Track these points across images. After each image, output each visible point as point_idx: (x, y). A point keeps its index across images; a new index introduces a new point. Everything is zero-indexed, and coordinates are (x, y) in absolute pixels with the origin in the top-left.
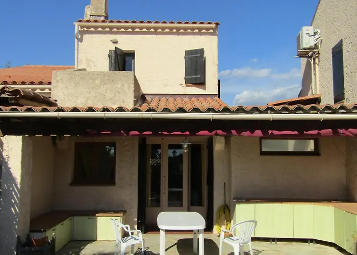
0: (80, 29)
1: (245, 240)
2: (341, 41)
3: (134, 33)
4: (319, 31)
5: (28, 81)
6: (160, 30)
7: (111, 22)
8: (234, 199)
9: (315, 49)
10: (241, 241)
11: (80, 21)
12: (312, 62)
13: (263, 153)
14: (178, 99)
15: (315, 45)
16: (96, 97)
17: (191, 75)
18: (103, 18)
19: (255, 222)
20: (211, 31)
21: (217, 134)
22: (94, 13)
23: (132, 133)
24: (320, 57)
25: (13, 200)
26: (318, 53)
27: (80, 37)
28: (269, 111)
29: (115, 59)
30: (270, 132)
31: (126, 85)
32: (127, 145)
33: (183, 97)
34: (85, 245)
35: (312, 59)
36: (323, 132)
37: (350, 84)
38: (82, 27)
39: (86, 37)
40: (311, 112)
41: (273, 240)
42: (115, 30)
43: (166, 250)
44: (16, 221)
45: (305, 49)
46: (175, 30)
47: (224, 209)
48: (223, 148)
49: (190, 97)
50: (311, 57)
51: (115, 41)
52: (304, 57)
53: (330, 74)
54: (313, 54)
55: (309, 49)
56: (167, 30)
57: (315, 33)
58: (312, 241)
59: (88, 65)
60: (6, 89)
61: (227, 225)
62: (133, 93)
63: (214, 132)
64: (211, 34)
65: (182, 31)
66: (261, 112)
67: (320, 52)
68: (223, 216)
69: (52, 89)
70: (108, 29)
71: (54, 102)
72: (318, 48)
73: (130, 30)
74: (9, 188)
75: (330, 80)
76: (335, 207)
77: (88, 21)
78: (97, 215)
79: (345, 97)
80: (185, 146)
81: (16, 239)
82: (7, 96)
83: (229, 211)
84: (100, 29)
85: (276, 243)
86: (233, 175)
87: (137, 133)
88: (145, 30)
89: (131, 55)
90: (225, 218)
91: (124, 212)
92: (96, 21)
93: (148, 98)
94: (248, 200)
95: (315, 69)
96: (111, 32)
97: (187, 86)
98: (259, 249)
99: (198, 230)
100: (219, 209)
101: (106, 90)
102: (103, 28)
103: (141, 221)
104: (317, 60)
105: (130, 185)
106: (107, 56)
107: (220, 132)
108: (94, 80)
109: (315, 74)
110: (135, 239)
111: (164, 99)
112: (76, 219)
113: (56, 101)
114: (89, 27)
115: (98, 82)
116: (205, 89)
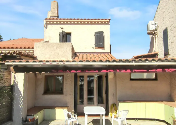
0: (46, 23)
1: (123, 119)
2: (167, 28)
3: (71, 24)
4: (157, 23)
5: (23, 47)
6: (83, 23)
7: (60, 19)
8: (118, 100)
9: (155, 31)
10: (121, 119)
11: (46, 19)
12: (154, 37)
13: (131, 80)
14: (92, 54)
15: (155, 29)
16: (54, 54)
17: (98, 43)
18: (56, 18)
19: (128, 111)
20: (107, 23)
21: (110, 71)
22: (52, 15)
23: (72, 71)
24: (158, 35)
25: (20, 102)
26: (157, 33)
27: (46, 26)
28: (133, 61)
29: (62, 36)
30: (134, 70)
31: (68, 49)
32: (69, 76)
33: (94, 53)
34: (50, 122)
35: (154, 36)
36: (158, 70)
37: (171, 48)
38: (47, 22)
39: (49, 26)
40: (152, 61)
41: (136, 119)
42: (62, 23)
43: (88, 124)
44: (21, 111)
45: (151, 31)
46: (90, 23)
47: (114, 105)
48: (113, 77)
49: (97, 54)
50: (153, 34)
51: (62, 28)
52: (150, 34)
53: (162, 43)
54: (154, 33)
55: (152, 31)
56: (86, 23)
57: (155, 23)
58: (154, 120)
59: (50, 39)
60: (16, 52)
61: (115, 112)
62: (71, 52)
63: (109, 70)
64: (107, 24)
65: (93, 23)
66: (130, 62)
67: (158, 32)
68: (113, 108)
69: (34, 51)
70: (59, 23)
71: (35, 57)
72: (157, 31)
73: (69, 23)
74: (18, 96)
75: (162, 45)
76: (165, 104)
77: (50, 19)
78: (55, 108)
79: (169, 54)
80: (96, 77)
81: (22, 119)
82: (16, 55)
83: (116, 106)
84: (55, 23)
85: (138, 121)
86: (118, 90)
87: (74, 71)
88: (76, 23)
89: (70, 34)
90: (114, 110)
91: (68, 107)
92: (53, 19)
93: (78, 54)
94: (125, 101)
95: (155, 40)
96: (60, 24)
97: (96, 48)
98: (130, 123)
99: (102, 114)
100: (112, 105)
101: (59, 51)
102: (57, 22)
103: (76, 111)
104: (156, 36)
105: (70, 94)
106: (59, 35)
107: (111, 70)
108: (54, 47)
109: (155, 42)
110: (74, 119)
111: (85, 54)
112: (46, 110)
113: (36, 56)
114: (50, 22)
115: (55, 48)
116: (104, 50)
